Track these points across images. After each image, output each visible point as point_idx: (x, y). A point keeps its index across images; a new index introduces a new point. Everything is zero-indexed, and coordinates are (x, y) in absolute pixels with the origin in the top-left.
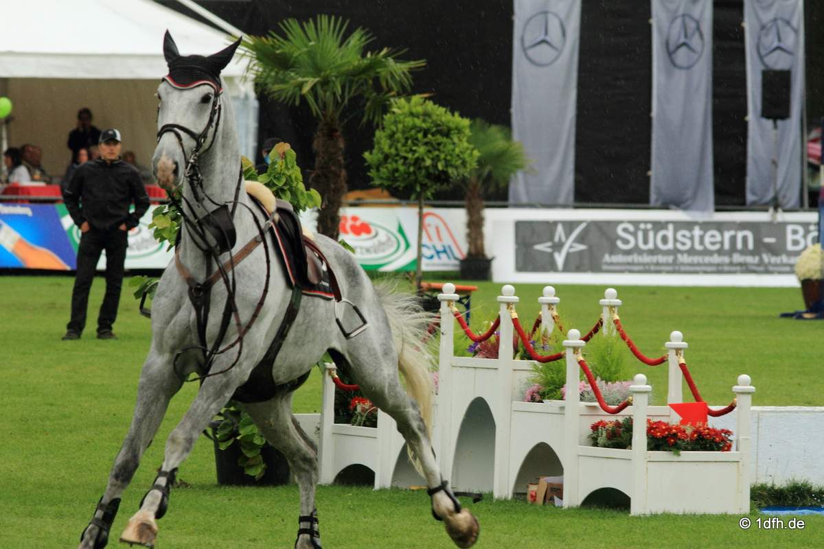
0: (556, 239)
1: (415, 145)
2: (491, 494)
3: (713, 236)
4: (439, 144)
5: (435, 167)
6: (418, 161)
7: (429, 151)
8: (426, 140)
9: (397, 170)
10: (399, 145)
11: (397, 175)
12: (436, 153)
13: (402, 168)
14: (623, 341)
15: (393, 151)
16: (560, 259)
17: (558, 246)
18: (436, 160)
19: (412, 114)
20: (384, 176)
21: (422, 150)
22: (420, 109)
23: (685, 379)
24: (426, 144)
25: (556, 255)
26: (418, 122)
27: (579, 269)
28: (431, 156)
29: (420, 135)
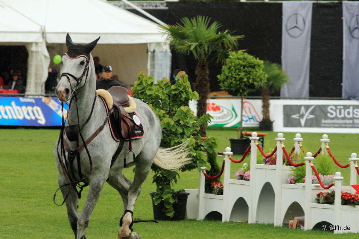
0: (301, 113)
1: (240, 72)
2: (273, 224)
4: (250, 72)
5: (248, 81)
6: (241, 79)
7: (246, 75)
8: (244, 70)
9: (232, 83)
10: (233, 72)
11: (232, 85)
12: (249, 75)
13: (234, 82)
14: (331, 157)
15: (230, 75)
16: (303, 122)
17: (302, 116)
18: (249, 78)
19: (238, 59)
20: (226, 86)
21: (242, 74)
22: (242, 57)
23: (358, 174)
24: (245, 71)
25: (301, 120)
26: (241, 62)
27: (311, 126)
28: (247, 77)
29: (242, 68)
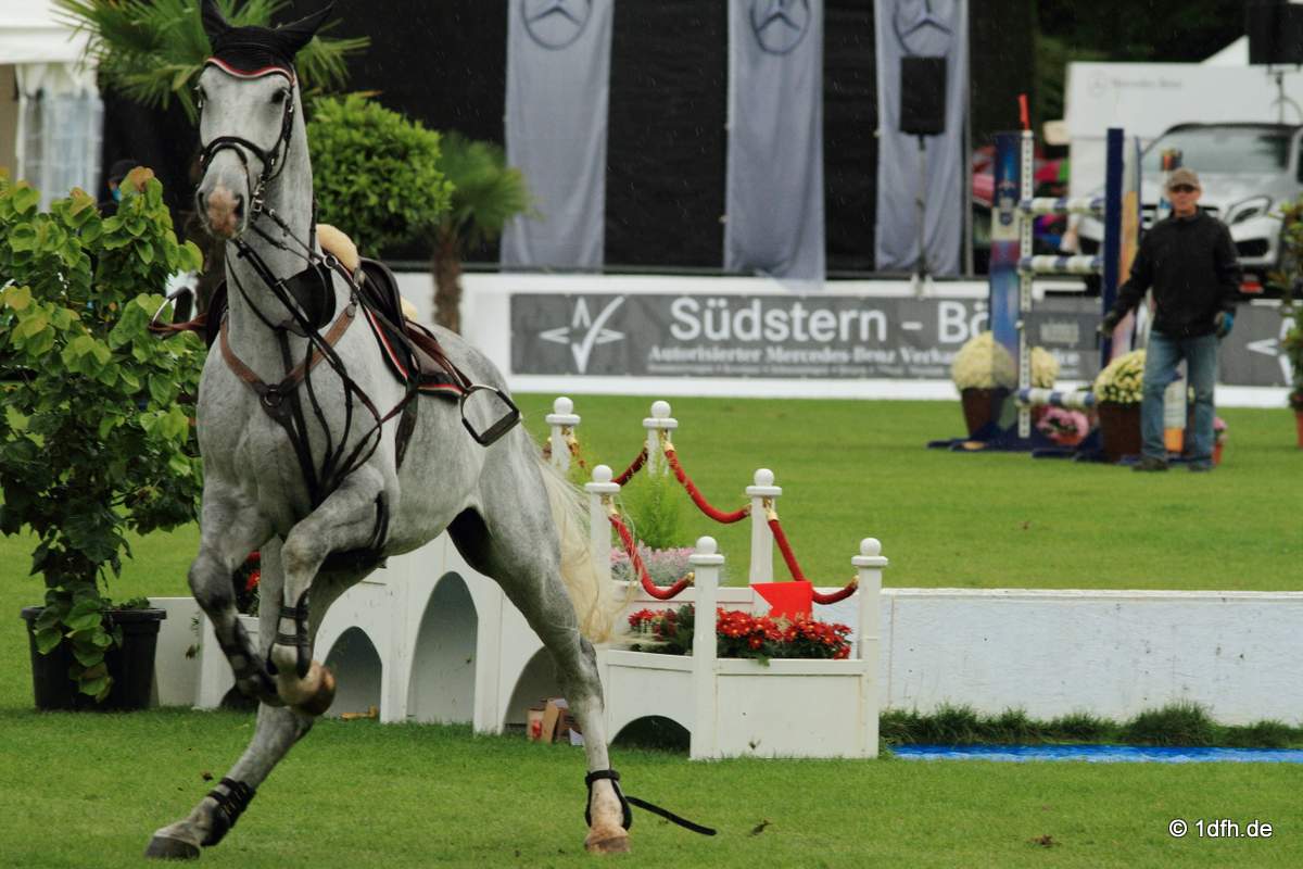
0: (576, 323)
1: (352, 172)
2: (470, 727)
3: (823, 319)
4: (390, 171)
5: (385, 207)
6: (357, 198)
7: (375, 183)
8: (369, 165)
9: (323, 212)
10: (327, 173)
12: (386, 185)
13: (331, 209)
14: (680, 485)
16: (581, 354)
17: (578, 335)
18: (385, 196)
19: (347, 124)
21: (363, 180)
22: (360, 116)
23: (776, 544)
24: (370, 171)
25: (576, 348)
26: (357, 136)
27: (611, 370)
28: (377, 190)
29: (360, 158)
